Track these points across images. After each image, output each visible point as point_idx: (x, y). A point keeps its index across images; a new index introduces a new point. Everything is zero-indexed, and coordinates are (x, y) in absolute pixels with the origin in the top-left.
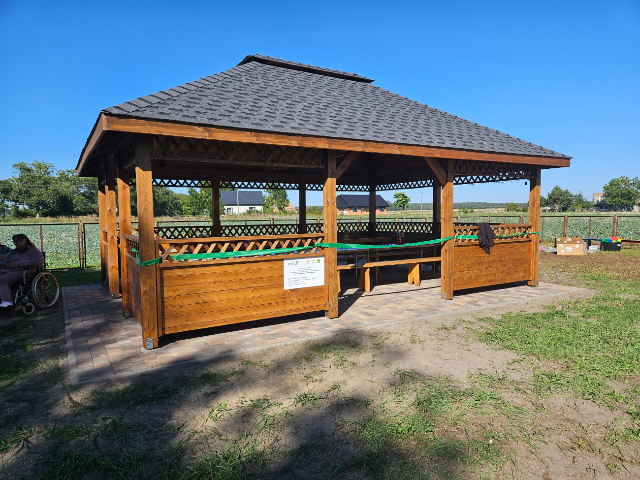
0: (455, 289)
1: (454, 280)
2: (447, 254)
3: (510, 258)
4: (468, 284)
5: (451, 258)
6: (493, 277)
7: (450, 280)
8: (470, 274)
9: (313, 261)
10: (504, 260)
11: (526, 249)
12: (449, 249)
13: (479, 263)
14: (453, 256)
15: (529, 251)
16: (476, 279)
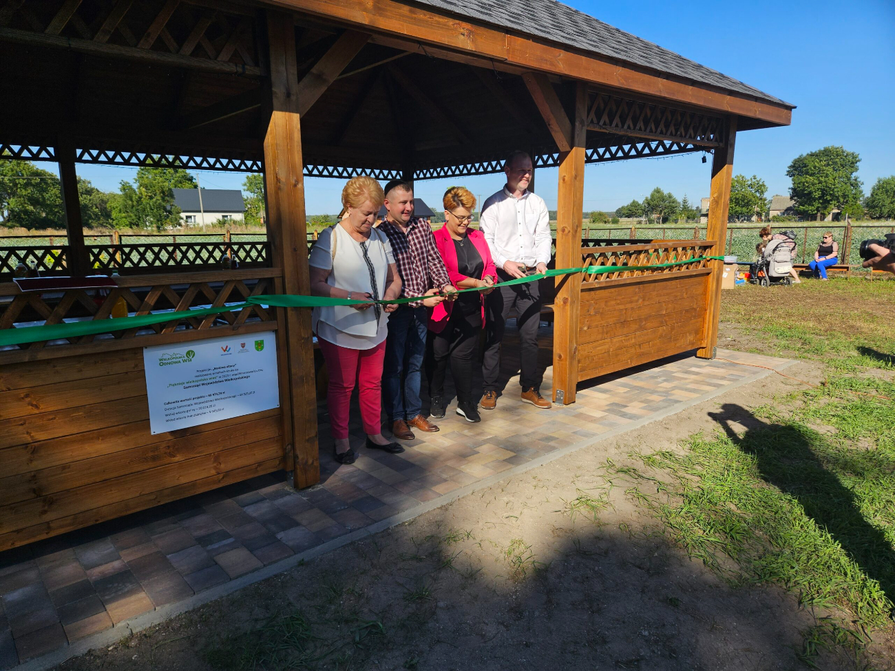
0: (580, 380)
1: (579, 362)
2: (568, 307)
3: (674, 309)
4: (602, 366)
5: (574, 317)
6: (645, 348)
7: (571, 363)
8: (606, 347)
9: (243, 345)
10: (664, 313)
11: (700, 290)
12: (572, 297)
13: (624, 323)
14: (579, 312)
15: (705, 293)
16: (617, 355)
